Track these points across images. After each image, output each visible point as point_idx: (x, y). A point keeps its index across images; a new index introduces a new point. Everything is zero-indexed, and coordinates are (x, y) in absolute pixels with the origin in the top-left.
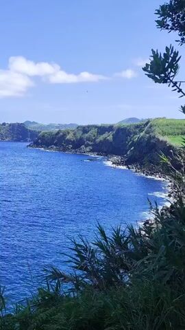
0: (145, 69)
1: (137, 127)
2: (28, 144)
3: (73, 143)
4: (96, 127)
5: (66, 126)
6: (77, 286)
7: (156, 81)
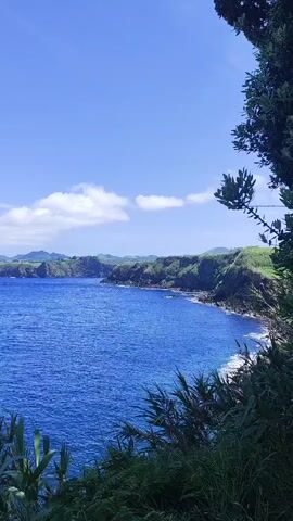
0: (216, 195)
1: (226, 257)
2: (101, 279)
3: (152, 277)
4: (178, 258)
5: (144, 258)
6: (154, 445)
7: (230, 207)
